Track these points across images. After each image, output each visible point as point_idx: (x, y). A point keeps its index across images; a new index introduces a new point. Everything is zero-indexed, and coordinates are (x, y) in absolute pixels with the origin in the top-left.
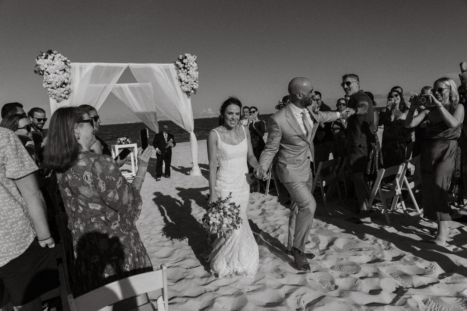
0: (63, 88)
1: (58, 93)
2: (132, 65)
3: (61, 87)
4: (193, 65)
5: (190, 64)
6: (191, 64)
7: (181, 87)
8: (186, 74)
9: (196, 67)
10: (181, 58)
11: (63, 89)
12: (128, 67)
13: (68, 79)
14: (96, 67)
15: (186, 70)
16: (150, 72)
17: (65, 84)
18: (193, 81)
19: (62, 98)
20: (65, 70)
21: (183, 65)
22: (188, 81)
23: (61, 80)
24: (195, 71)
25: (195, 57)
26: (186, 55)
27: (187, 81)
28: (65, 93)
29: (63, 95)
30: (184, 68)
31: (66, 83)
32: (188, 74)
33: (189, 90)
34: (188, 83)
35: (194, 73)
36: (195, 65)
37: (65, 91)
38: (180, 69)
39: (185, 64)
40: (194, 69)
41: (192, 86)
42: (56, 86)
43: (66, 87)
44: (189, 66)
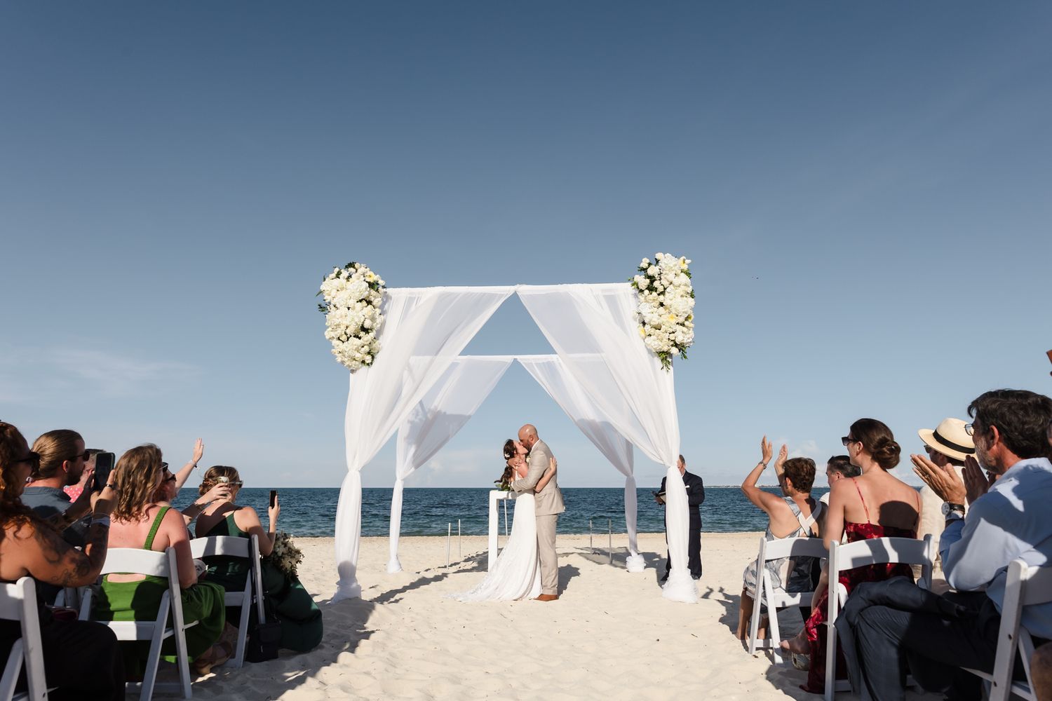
0: (360, 338)
1: (347, 350)
2: (524, 290)
3: (356, 336)
4: (676, 281)
5: (668, 277)
6: (671, 277)
7: (644, 340)
8: (657, 304)
9: (686, 285)
10: (644, 264)
12: (515, 295)
13: (373, 319)
14: (442, 297)
15: (654, 294)
17: (366, 331)
18: (674, 321)
19: (357, 363)
20: (369, 303)
21: (648, 281)
22: (660, 321)
23: (357, 320)
24: (682, 296)
25: (684, 262)
26: (659, 256)
27: (656, 321)
28: (363, 349)
29: (358, 356)
30: (651, 289)
31: (368, 329)
32: (662, 304)
33: (665, 349)
34: (658, 328)
35: (679, 301)
36: (684, 278)
37: (363, 347)
38: (642, 291)
39: (652, 279)
40: (681, 291)
41: (672, 336)
42: (346, 333)
43: (367, 338)
44: (665, 282)
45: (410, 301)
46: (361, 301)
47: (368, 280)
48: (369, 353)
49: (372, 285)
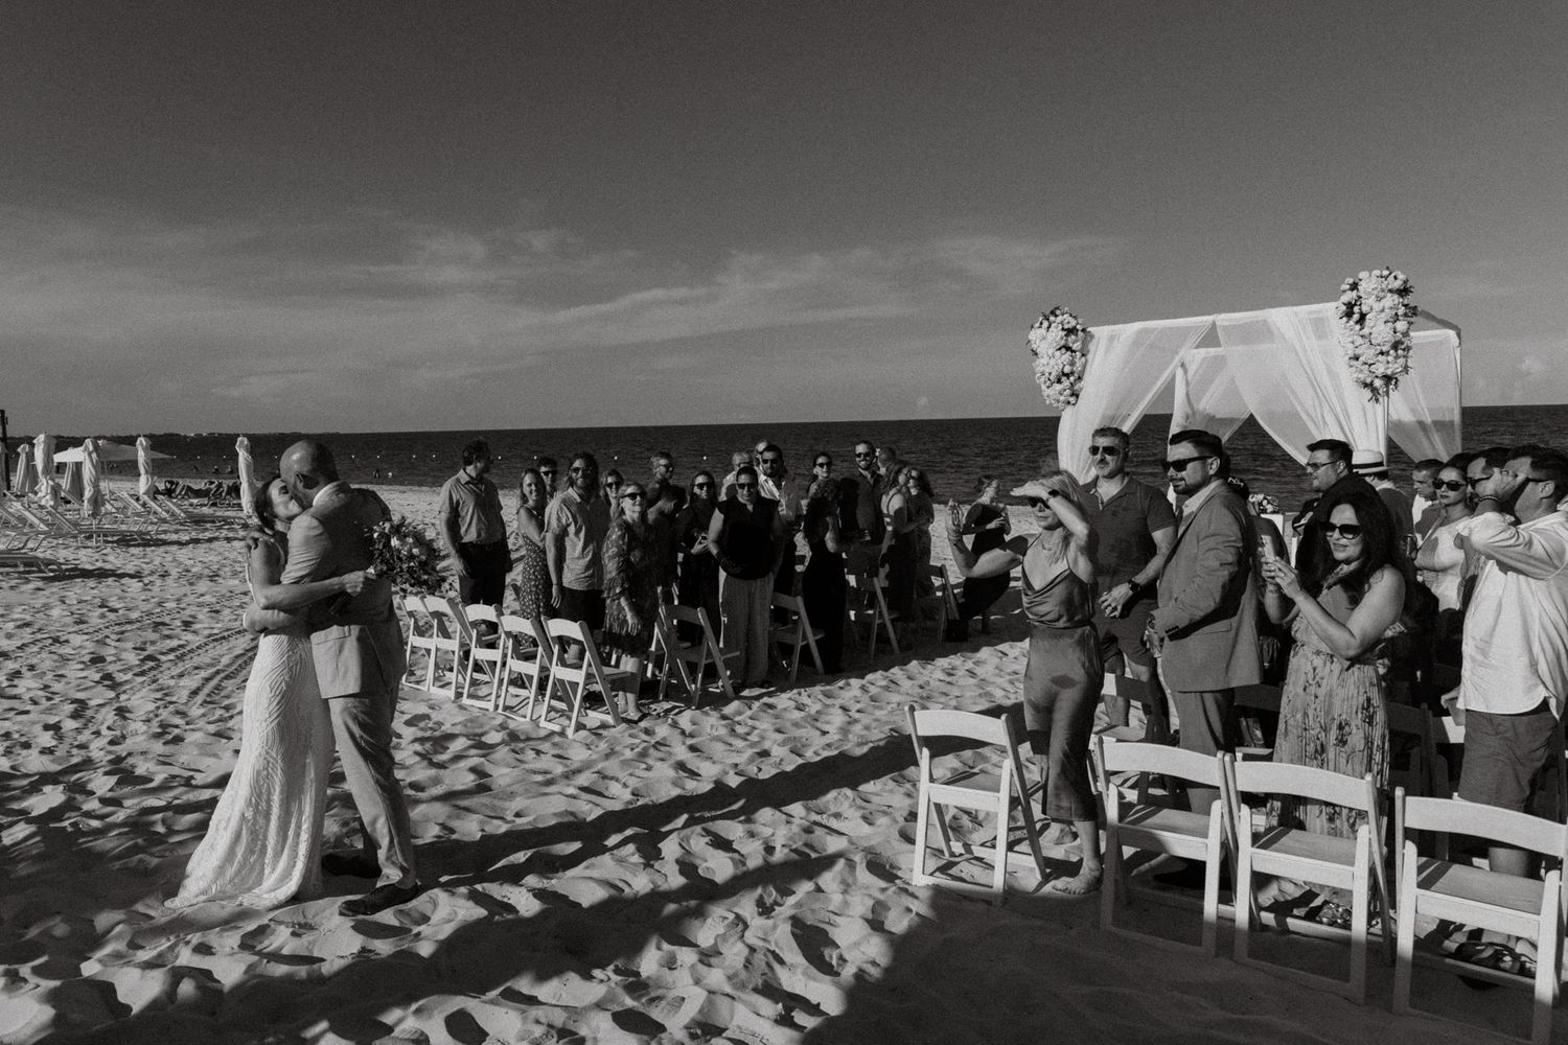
0: (1062, 383)
1: (1053, 393)
2: (1223, 319)
3: (1059, 381)
7: (1348, 370)
11: (1058, 387)
12: (1214, 323)
13: (1072, 364)
14: (1140, 332)
15: (1352, 322)
16: (1265, 332)
18: (1372, 352)
19: (1064, 403)
20: (1068, 349)
23: (1058, 366)
28: (1067, 392)
29: (1062, 398)
31: (1069, 374)
33: (1368, 381)
36: (1392, 299)
37: (1066, 390)
41: (1373, 367)
42: (1049, 380)
43: (1066, 383)
44: (1365, 309)
45: (1112, 339)
46: (1060, 349)
47: (1066, 327)
48: (1072, 395)
49: (1071, 331)
